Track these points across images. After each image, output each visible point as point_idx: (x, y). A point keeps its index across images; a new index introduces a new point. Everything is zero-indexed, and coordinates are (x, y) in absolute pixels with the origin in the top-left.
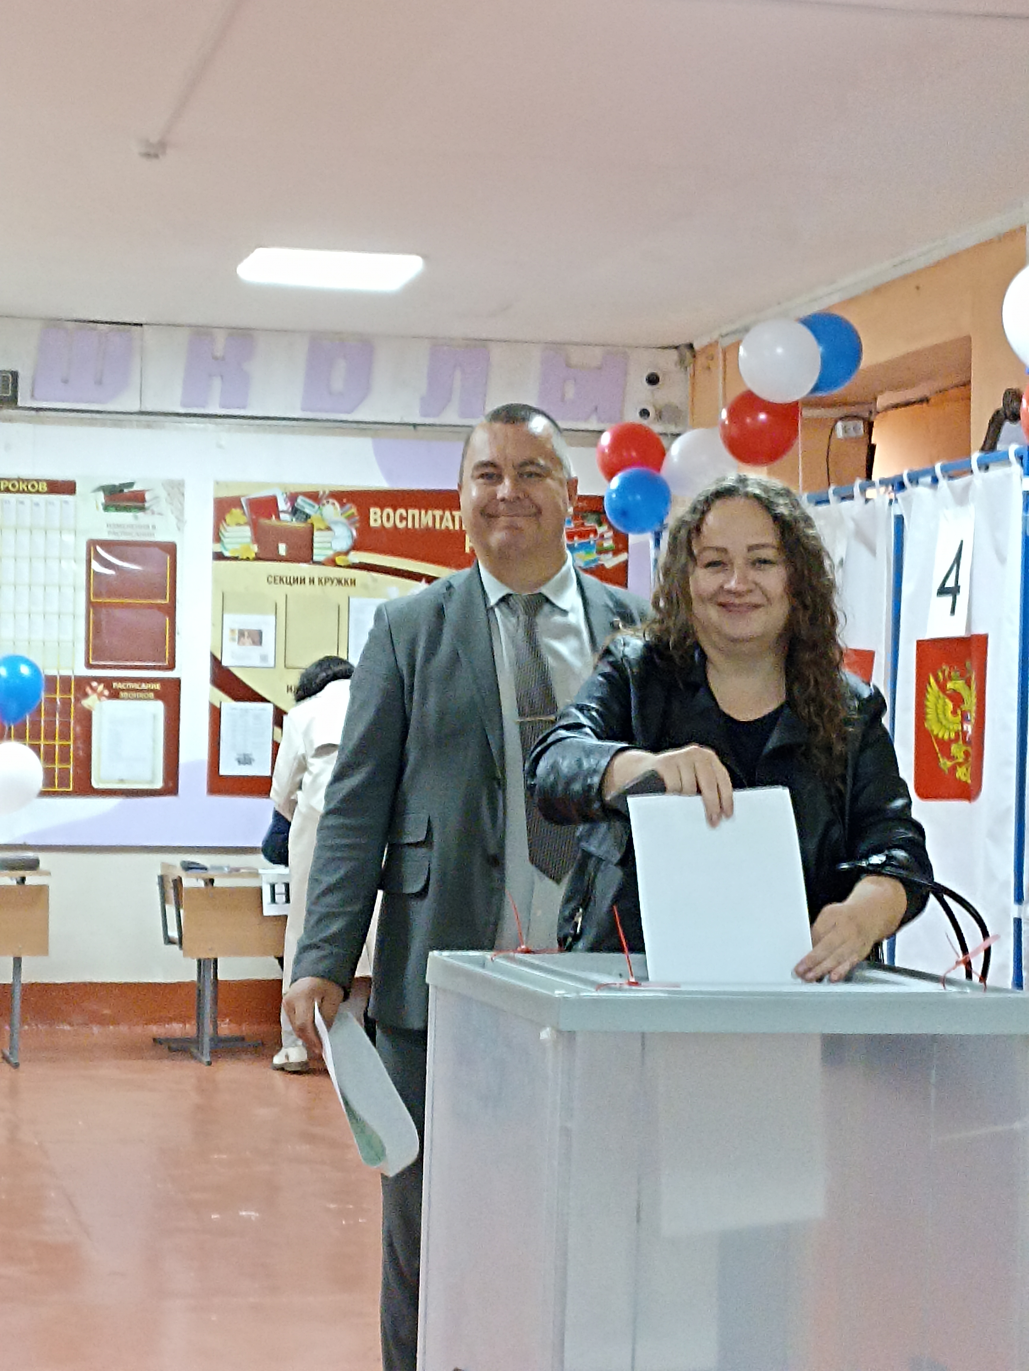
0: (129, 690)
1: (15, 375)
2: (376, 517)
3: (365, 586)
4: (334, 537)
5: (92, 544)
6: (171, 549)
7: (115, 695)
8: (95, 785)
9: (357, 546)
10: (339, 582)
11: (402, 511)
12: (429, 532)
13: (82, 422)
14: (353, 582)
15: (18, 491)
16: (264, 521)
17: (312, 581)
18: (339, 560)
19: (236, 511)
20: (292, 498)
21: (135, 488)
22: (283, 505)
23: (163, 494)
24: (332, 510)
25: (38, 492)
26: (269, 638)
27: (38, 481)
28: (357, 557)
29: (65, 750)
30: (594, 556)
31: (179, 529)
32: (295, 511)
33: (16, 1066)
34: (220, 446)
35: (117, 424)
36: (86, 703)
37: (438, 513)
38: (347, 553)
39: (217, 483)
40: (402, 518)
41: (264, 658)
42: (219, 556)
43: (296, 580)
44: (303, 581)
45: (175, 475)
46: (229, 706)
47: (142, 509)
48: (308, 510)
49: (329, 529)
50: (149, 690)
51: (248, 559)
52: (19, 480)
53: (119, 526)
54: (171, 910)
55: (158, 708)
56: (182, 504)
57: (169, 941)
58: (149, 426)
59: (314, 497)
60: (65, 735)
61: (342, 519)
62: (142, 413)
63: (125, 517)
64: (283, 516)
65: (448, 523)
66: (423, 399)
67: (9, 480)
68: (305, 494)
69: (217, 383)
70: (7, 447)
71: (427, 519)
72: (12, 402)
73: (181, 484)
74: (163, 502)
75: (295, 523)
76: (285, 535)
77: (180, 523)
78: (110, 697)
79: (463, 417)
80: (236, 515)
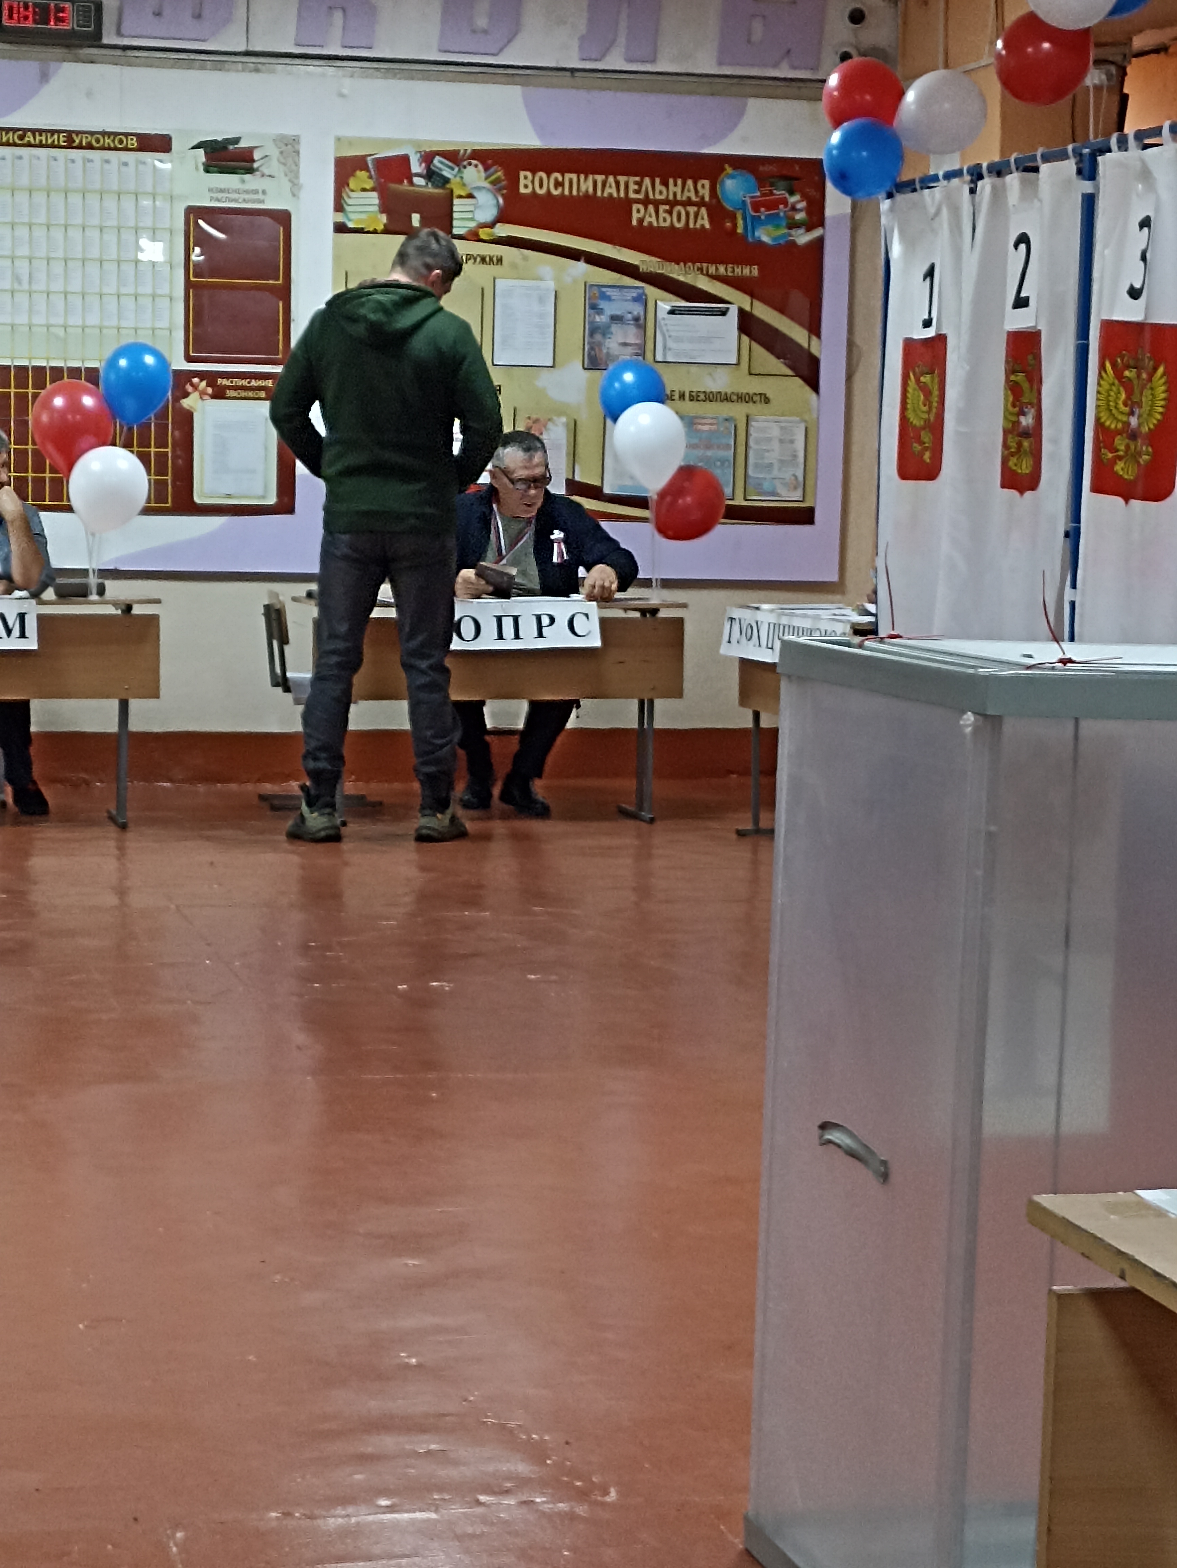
0: (236, 388)
1: (98, 5)
2: (527, 183)
3: (514, 266)
4: (476, 206)
5: (190, 212)
6: (283, 219)
7: (219, 394)
8: (197, 500)
9: (503, 217)
10: (483, 260)
11: (557, 175)
12: (590, 200)
13: (175, 64)
14: (500, 260)
15: (103, 148)
16: (394, 186)
18: (483, 234)
19: (362, 174)
20: (428, 158)
21: (243, 144)
22: (416, 167)
23: (274, 152)
24: (474, 175)
25: (126, 149)
27: (126, 135)
28: (504, 230)
29: (163, 458)
30: (783, 231)
31: (294, 195)
32: (431, 175)
34: (342, 95)
35: (219, 67)
36: (186, 403)
37: (600, 178)
38: (492, 225)
39: (338, 139)
40: (558, 184)
42: (340, 228)
45: (290, 130)
47: (250, 171)
48: (447, 173)
49: (470, 196)
50: (260, 388)
51: (375, 232)
52: (104, 134)
53: (222, 191)
56: (297, 165)
58: (256, 69)
59: (454, 157)
60: (162, 441)
61: (486, 184)
62: (248, 53)
63: (229, 181)
64: (418, 181)
65: (611, 190)
66: (582, 39)
67: (92, 133)
68: (445, 154)
69: (338, 17)
70: (89, 94)
71: (587, 185)
72: (94, 39)
73: (296, 140)
74: (274, 163)
75: (431, 189)
76: (419, 203)
77: (295, 188)
78: (214, 396)
79: (629, 60)
80: (361, 178)
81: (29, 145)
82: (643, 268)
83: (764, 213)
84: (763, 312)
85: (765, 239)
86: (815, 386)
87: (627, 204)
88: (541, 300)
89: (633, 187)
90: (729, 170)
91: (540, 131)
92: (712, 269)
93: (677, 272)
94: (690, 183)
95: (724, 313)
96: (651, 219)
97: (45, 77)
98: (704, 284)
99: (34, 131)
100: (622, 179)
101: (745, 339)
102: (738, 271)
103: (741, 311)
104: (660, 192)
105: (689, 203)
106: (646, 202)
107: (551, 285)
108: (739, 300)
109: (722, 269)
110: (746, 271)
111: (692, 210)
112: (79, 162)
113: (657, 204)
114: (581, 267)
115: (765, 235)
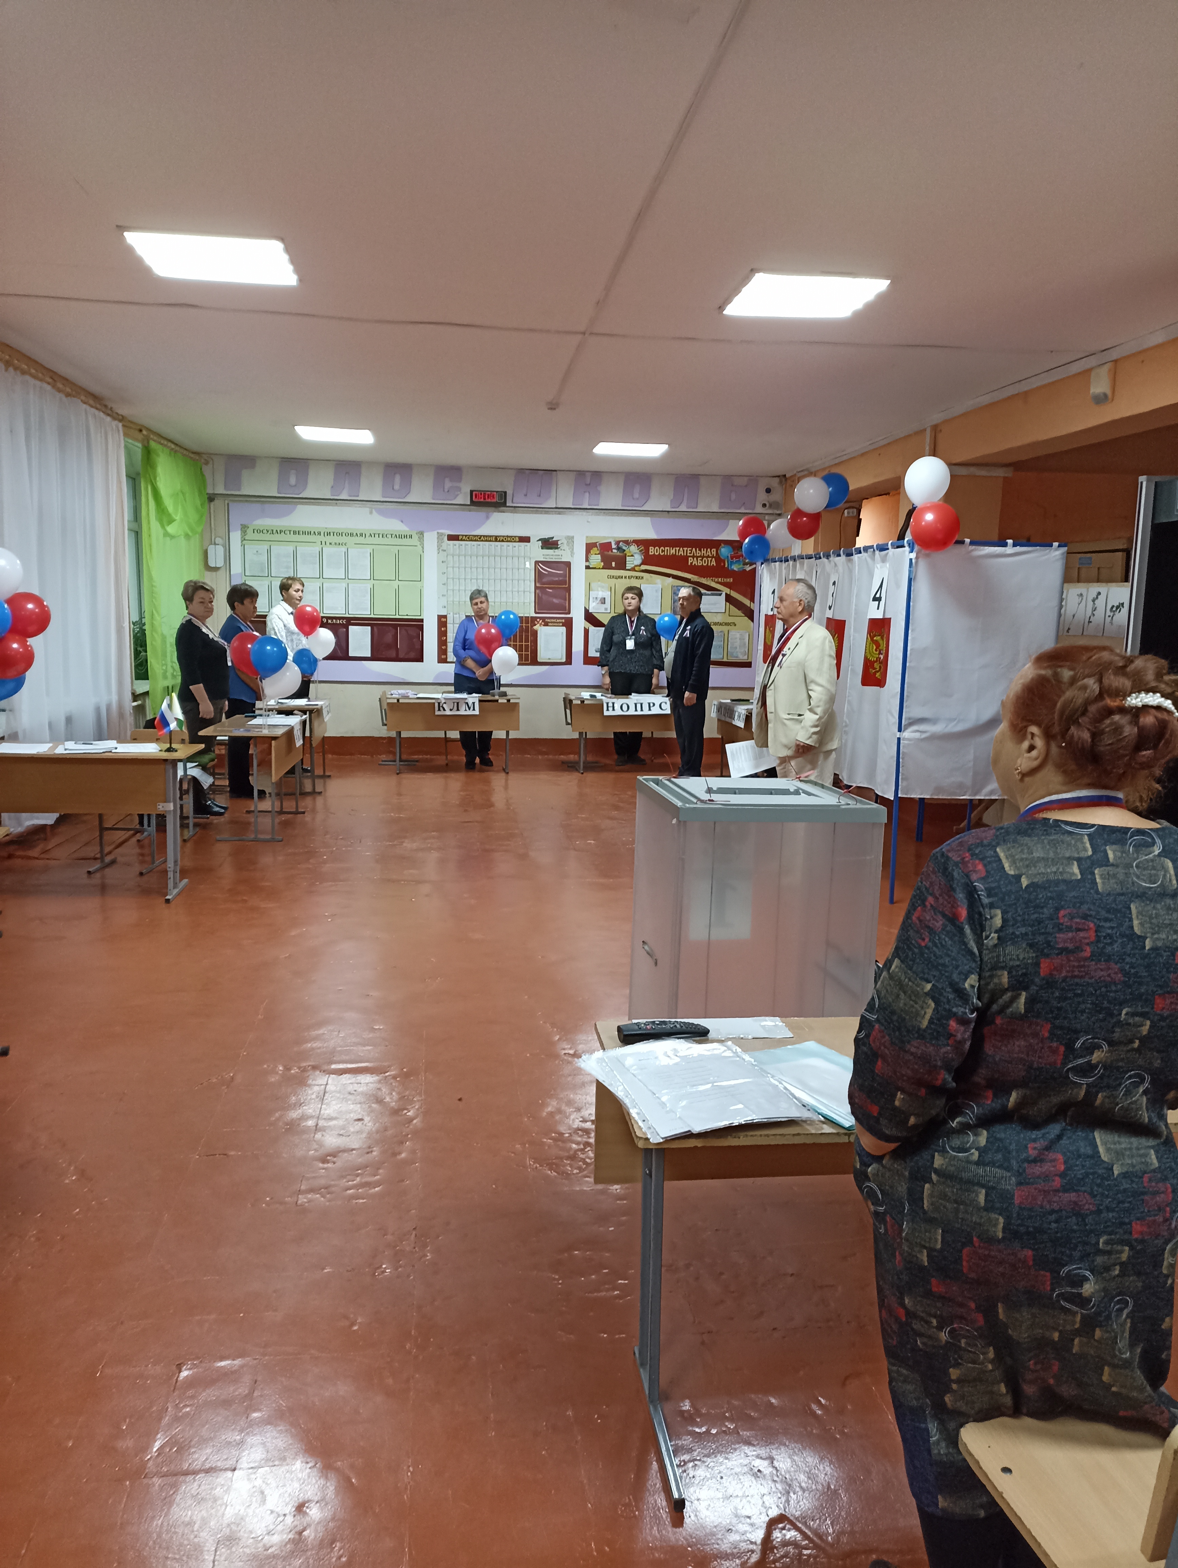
0: (552, 622)
1: (505, 493)
2: (652, 551)
3: (647, 580)
4: (634, 559)
5: (537, 563)
6: (568, 565)
7: (546, 624)
8: (539, 660)
9: (643, 563)
10: (637, 578)
11: (662, 548)
12: (674, 556)
13: (532, 512)
14: (642, 578)
15: (507, 541)
16: (606, 553)
17: (625, 577)
18: (637, 569)
19: (596, 549)
20: (618, 543)
21: (554, 539)
22: (614, 546)
23: (565, 542)
24: (633, 548)
25: (515, 542)
26: (608, 601)
27: (515, 537)
28: (644, 567)
29: (527, 646)
30: (741, 566)
31: (572, 556)
32: (619, 548)
33: (508, 773)
34: (588, 522)
35: (546, 513)
36: (535, 628)
37: (677, 549)
38: (640, 565)
39: (587, 537)
40: (663, 551)
41: (606, 609)
42: (587, 567)
43: (619, 577)
44: (622, 577)
45: (571, 534)
46: (592, 629)
47: (557, 548)
48: (624, 548)
49: (632, 556)
50: (560, 622)
51: (599, 568)
52: (507, 536)
53: (547, 555)
54: (568, 711)
55: (563, 630)
56: (573, 546)
57: (568, 724)
58: (559, 513)
59: (627, 542)
60: (527, 641)
61: (638, 551)
62: (556, 508)
63: (550, 552)
64: (614, 551)
65: (681, 553)
66: (671, 501)
67: (504, 536)
68: (623, 541)
69: (587, 495)
70: (502, 523)
71: (673, 551)
72: (504, 504)
73: (573, 537)
74: (565, 545)
75: (618, 554)
76: (614, 558)
77: (572, 554)
78: (544, 625)
79: (688, 508)
80: (595, 550)
81: (482, 541)
82: (692, 580)
83: (735, 560)
84: (734, 594)
85: (735, 569)
86: (753, 621)
87: (687, 558)
88: (656, 591)
89: (689, 552)
90: (723, 545)
91: (657, 533)
92: (716, 580)
93: (704, 581)
94: (709, 550)
95: (720, 595)
96: (695, 563)
97: (488, 518)
98: (713, 585)
99: (484, 536)
100: (685, 549)
101: (728, 604)
102: (725, 580)
103: (726, 594)
104: (698, 553)
105: (708, 557)
106: (693, 557)
107: (660, 586)
108: (726, 590)
109: (720, 579)
110: (728, 580)
111: (710, 559)
112: (499, 547)
113: (697, 557)
114: (671, 579)
115: (735, 567)
